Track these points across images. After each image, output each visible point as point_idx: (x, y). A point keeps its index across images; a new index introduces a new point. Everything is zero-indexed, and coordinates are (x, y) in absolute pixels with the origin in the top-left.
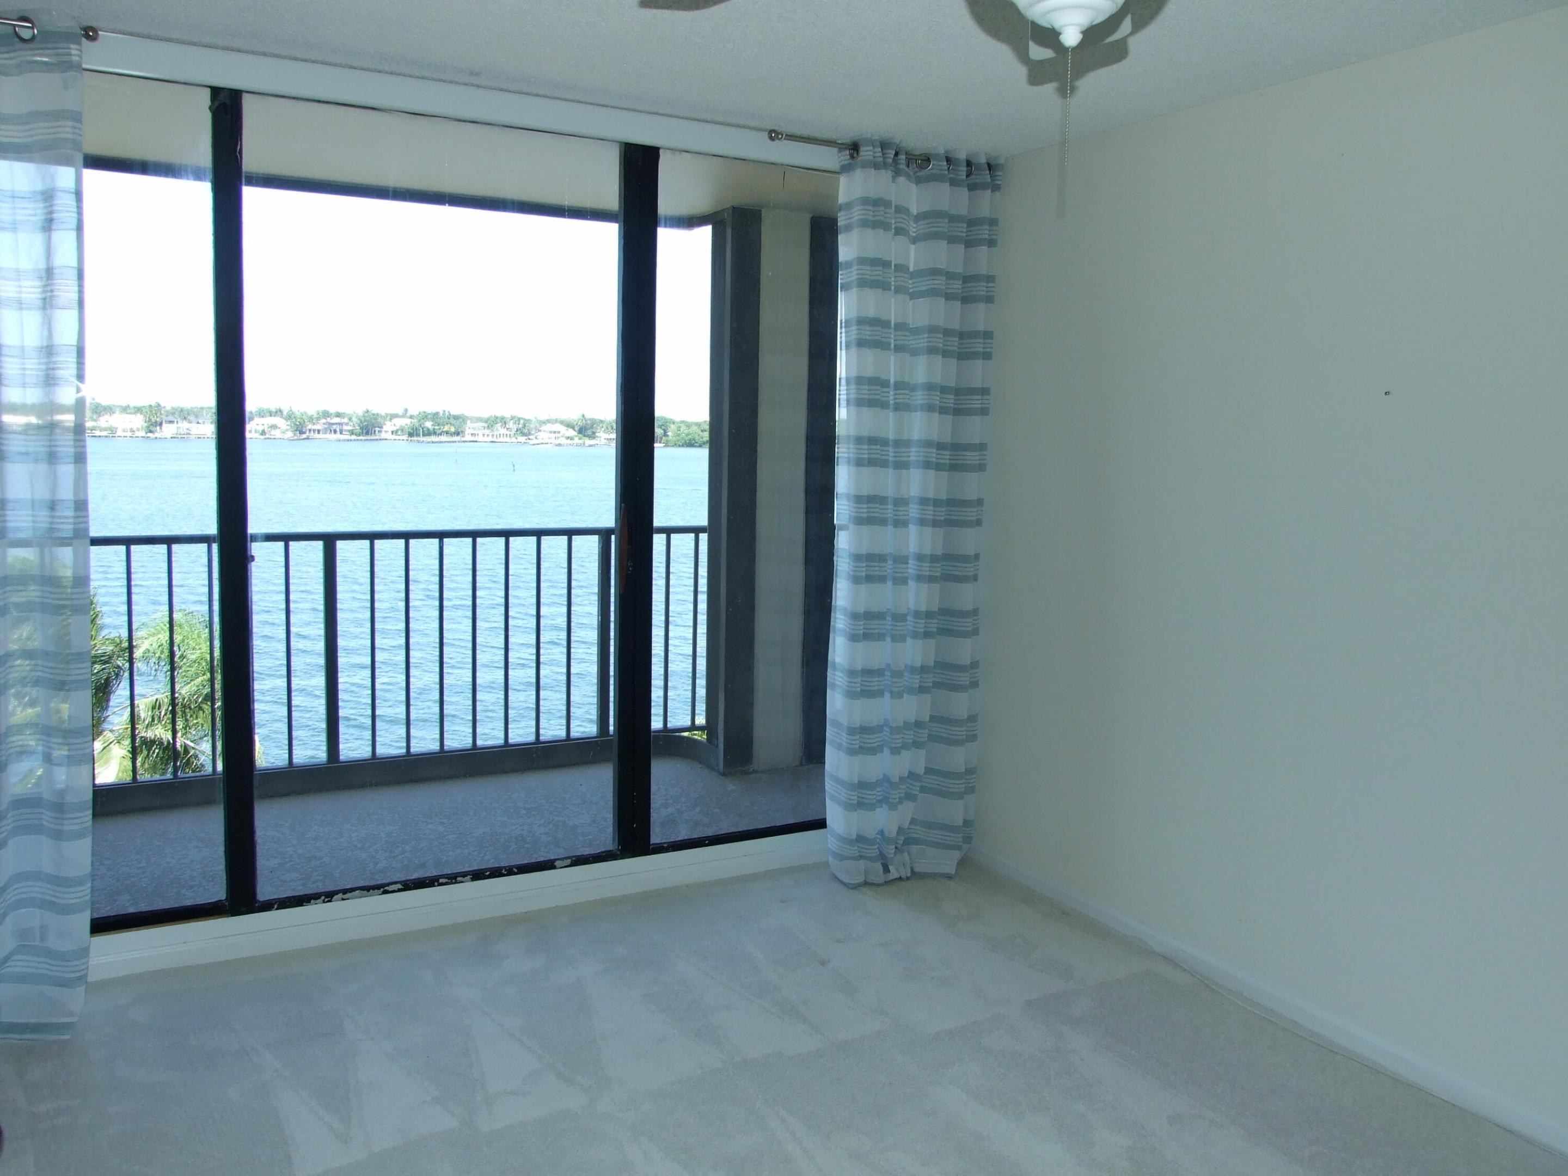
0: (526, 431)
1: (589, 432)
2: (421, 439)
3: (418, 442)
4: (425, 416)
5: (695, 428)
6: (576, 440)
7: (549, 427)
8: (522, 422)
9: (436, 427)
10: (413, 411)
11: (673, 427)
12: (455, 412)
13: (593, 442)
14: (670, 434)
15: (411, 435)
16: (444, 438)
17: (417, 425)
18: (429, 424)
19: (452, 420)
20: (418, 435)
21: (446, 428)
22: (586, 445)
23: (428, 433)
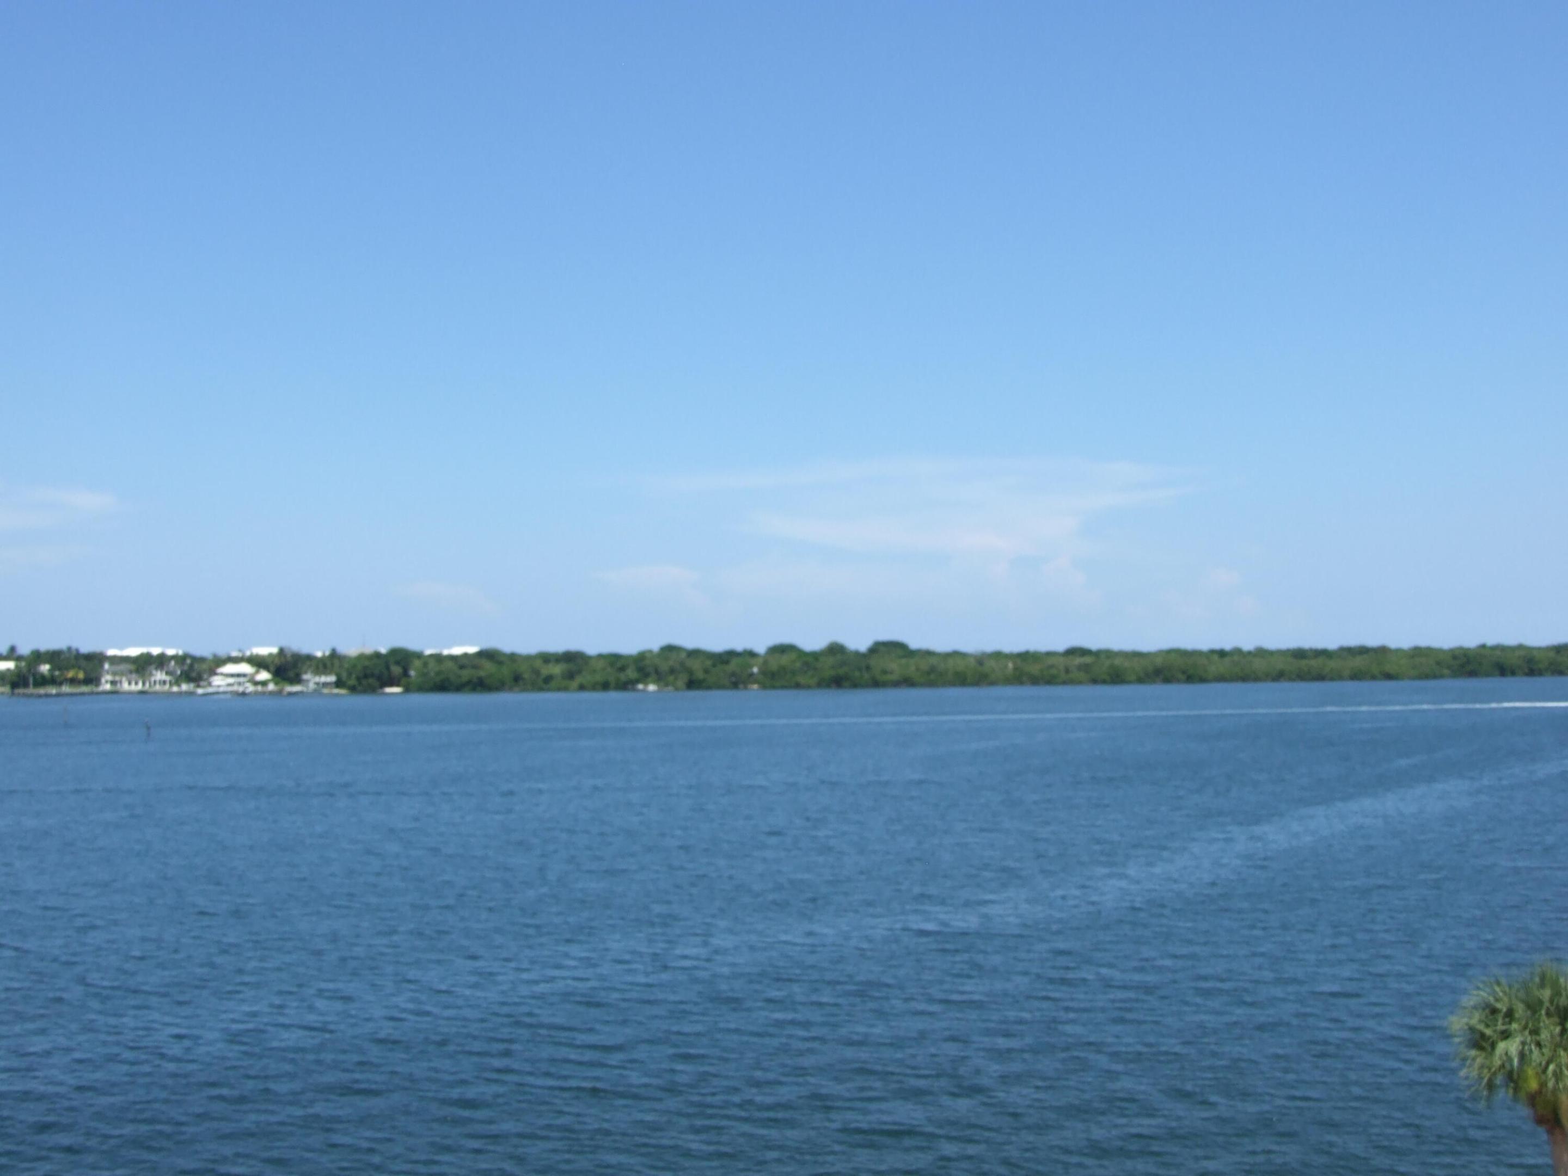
0: (194, 675)
1: (291, 674)
2: (31, 690)
3: (25, 695)
4: (38, 657)
5: (450, 664)
6: (271, 687)
7: (230, 668)
8: (188, 661)
9: (57, 673)
10: (25, 649)
11: (417, 663)
12: (85, 649)
13: (296, 688)
14: (412, 673)
15: (14, 685)
16: (66, 689)
17: (25, 670)
18: (45, 668)
19: (83, 663)
20: (26, 685)
21: (70, 674)
22: (285, 693)
23: (43, 681)
